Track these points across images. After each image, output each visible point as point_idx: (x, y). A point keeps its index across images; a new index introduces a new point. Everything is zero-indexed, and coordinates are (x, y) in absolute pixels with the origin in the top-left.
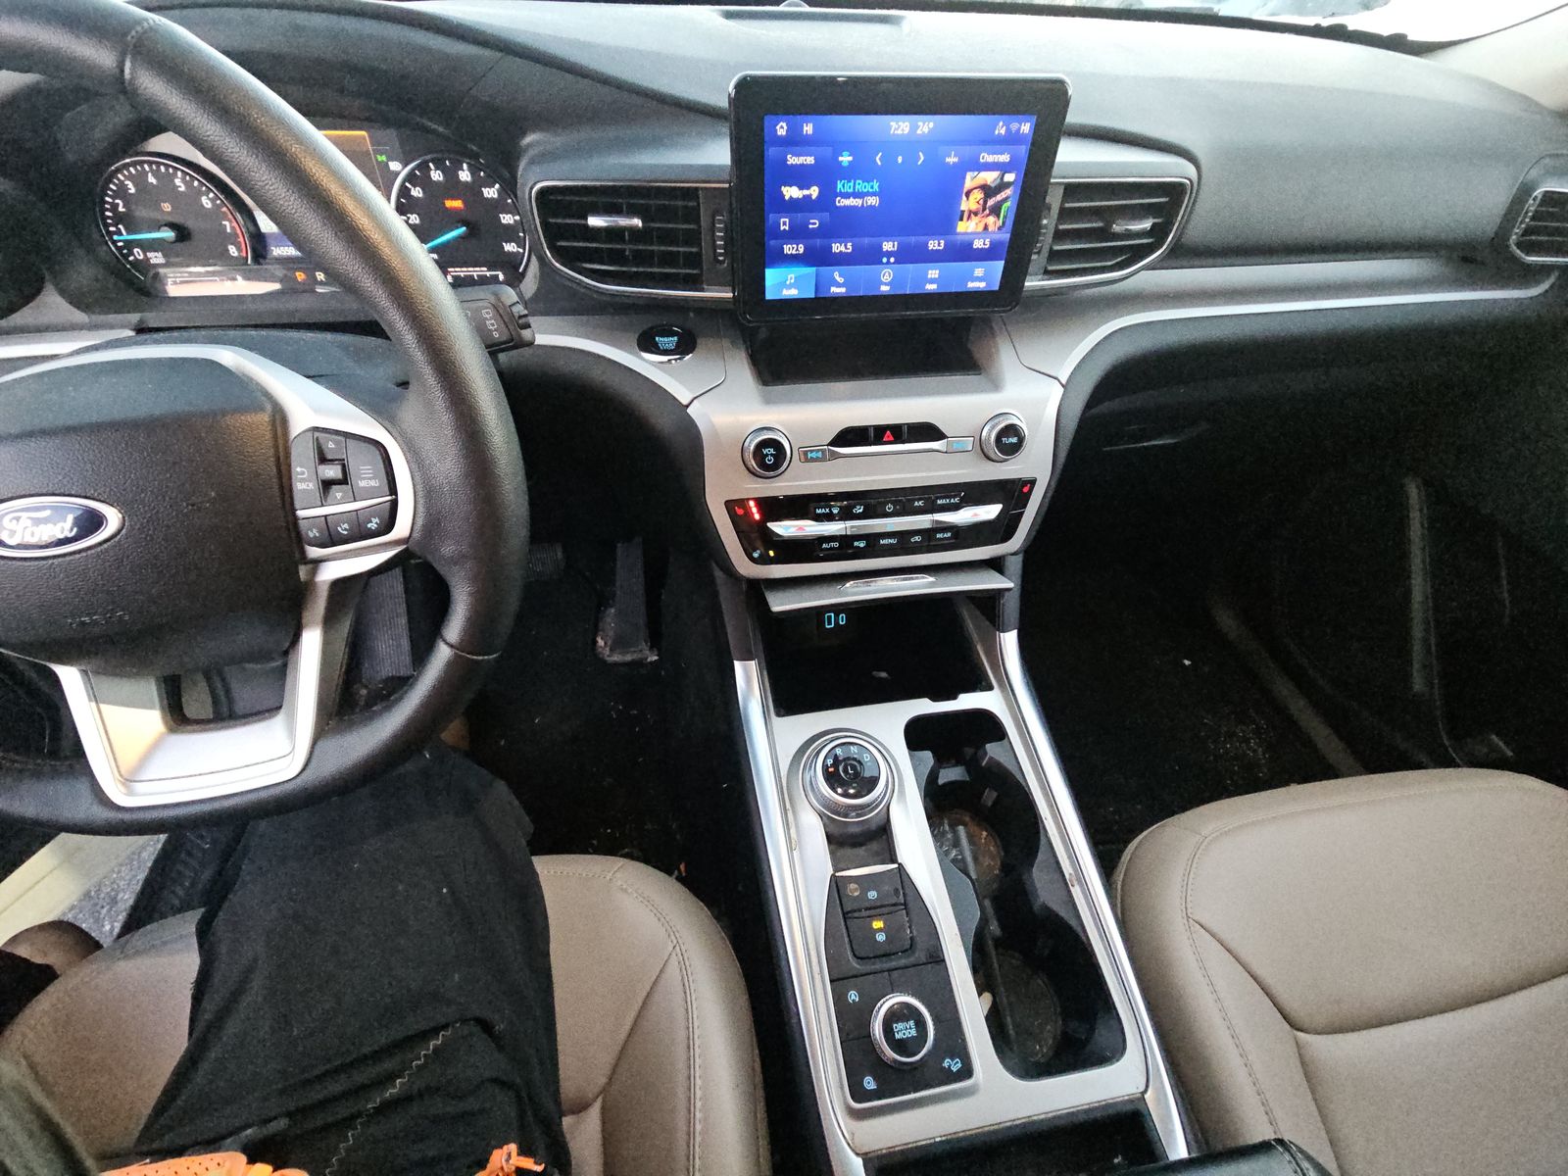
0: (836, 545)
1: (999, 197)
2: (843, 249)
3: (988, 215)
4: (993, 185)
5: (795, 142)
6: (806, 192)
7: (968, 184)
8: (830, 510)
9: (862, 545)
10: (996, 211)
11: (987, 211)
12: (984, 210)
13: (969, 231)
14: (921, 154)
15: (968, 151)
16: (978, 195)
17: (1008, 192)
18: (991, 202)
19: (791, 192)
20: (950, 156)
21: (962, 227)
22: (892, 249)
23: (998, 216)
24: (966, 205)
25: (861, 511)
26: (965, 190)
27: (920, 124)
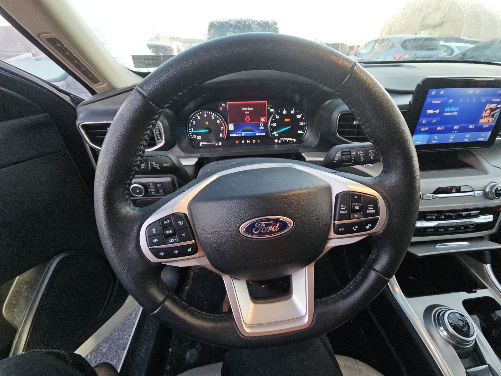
0: (432, 230)
1: (495, 112)
2: (441, 129)
3: (490, 117)
4: (494, 108)
5: (437, 96)
6: (435, 111)
7: (487, 107)
8: (432, 217)
9: (442, 230)
10: (493, 116)
11: (490, 116)
12: (489, 115)
13: (484, 122)
14: (475, 99)
15: (488, 98)
16: (489, 111)
17: (498, 110)
18: (492, 113)
19: (430, 112)
20: (483, 100)
21: (481, 121)
22: (457, 128)
23: (493, 117)
24: (484, 114)
25: (443, 217)
26: (485, 110)
27: (477, 90)
